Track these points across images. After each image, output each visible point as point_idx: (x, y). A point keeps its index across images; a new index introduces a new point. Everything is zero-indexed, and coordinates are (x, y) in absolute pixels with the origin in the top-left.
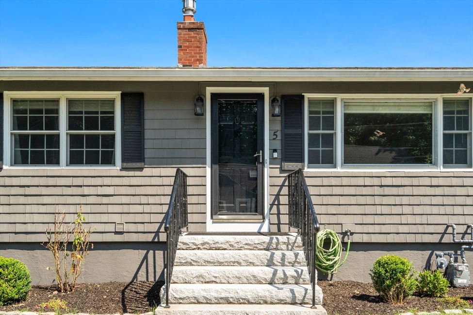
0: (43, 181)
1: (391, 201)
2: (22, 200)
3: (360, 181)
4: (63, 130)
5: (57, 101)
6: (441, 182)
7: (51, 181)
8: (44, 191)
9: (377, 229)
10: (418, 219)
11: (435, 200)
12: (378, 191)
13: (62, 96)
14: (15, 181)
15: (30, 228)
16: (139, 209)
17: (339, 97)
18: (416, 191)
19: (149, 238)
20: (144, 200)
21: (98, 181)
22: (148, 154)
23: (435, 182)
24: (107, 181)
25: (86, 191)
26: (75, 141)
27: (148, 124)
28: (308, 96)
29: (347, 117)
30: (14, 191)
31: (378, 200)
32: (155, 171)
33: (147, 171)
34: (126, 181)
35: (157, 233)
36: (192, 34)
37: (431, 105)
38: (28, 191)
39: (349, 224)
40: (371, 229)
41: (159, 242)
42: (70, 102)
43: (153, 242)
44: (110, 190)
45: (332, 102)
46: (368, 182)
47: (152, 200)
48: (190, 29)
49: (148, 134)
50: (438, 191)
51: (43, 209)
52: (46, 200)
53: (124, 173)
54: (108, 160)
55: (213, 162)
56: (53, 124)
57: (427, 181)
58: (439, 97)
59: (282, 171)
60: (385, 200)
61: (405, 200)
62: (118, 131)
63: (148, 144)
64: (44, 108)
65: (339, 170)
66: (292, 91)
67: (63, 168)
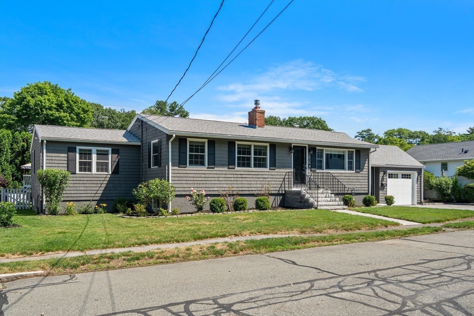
0: (247, 173)
2: (241, 179)
4: (253, 156)
5: (250, 146)
7: (250, 173)
11: (346, 180)
13: (253, 144)
14: (239, 173)
15: (244, 189)
16: (274, 182)
17: (324, 149)
18: (342, 178)
19: (277, 192)
20: (276, 180)
21: (263, 173)
22: (277, 164)
23: (346, 175)
24: (265, 173)
25: (260, 176)
26: (256, 159)
27: (277, 155)
28: (317, 148)
29: (327, 155)
30: (238, 176)
32: (278, 170)
33: (276, 170)
34: (271, 173)
35: (279, 191)
36: (261, 114)
37: (345, 152)
38: (243, 176)
41: (280, 194)
42: (255, 146)
43: (278, 194)
44: (266, 176)
47: (278, 180)
48: (261, 113)
49: (277, 158)
50: (347, 178)
51: (247, 182)
52: (248, 179)
53: (270, 171)
54: (265, 166)
55: (294, 168)
56: (249, 153)
57: (344, 175)
58: (347, 150)
59: (311, 171)
62: (268, 157)
63: (277, 161)
64: (242, 147)
65: (324, 171)
66: (314, 146)
67: (253, 169)
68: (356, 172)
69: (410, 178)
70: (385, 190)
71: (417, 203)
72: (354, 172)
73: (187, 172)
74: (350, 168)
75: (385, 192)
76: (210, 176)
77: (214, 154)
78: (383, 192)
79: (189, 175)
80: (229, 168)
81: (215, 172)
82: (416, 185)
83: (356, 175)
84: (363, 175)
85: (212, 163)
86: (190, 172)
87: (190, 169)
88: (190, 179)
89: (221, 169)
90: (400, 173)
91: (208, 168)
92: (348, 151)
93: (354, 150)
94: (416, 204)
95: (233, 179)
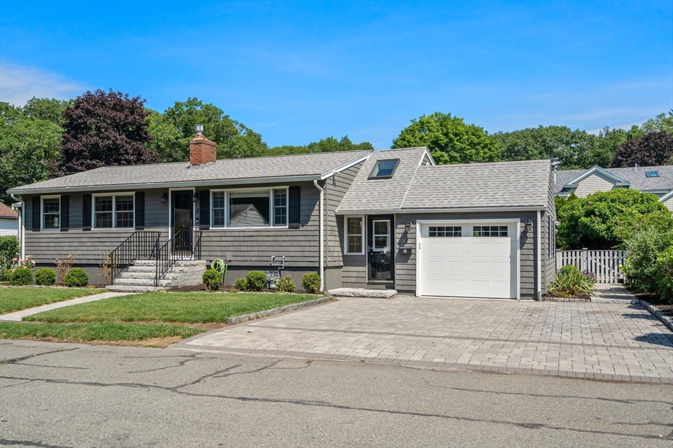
0: (106, 235)
1: (249, 244)
2: (98, 244)
3: (234, 234)
4: (114, 211)
5: (111, 197)
6: (272, 234)
7: (109, 235)
8: (106, 240)
9: (241, 259)
10: (261, 254)
11: (268, 244)
12: (242, 239)
13: (114, 195)
14: (96, 235)
17: (225, 190)
18: (259, 239)
21: (127, 235)
22: (146, 222)
23: (268, 234)
24: (130, 235)
25: (122, 240)
26: (119, 216)
27: (146, 207)
28: (211, 190)
29: (230, 200)
30: (95, 240)
31: (242, 244)
32: (148, 230)
33: (145, 230)
37: (268, 192)
38: (100, 240)
39: (229, 256)
40: (239, 259)
42: (117, 198)
45: (223, 193)
46: (237, 234)
49: (146, 212)
50: (270, 239)
51: (106, 248)
52: (107, 244)
53: (136, 231)
55: (172, 225)
56: (110, 208)
57: (265, 234)
58: (271, 189)
59: (200, 229)
60: (245, 244)
61: (254, 244)
62: (134, 211)
63: (146, 217)
64: (101, 200)
65: (225, 228)
66: (205, 189)
67: (113, 229)
68: (290, 228)
69: (505, 234)
70: (410, 262)
71: (522, 295)
72: (287, 227)
73: (40, 236)
74: (278, 221)
75: (410, 267)
76: (63, 240)
77: (68, 213)
78: (406, 267)
79: (42, 240)
80: (84, 230)
81: (69, 236)
82: (519, 252)
83: (289, 233)
84: (306, 233)
85: (65, 226)
86: (43, 236)
87: (43, 232)
88: (43, 244)
89: (75, 231)
90: (467, 224)
91: (61, 231)
92: (275, 191)
93: (287, 187)
94: (519, 297)
95: (88, 244)
